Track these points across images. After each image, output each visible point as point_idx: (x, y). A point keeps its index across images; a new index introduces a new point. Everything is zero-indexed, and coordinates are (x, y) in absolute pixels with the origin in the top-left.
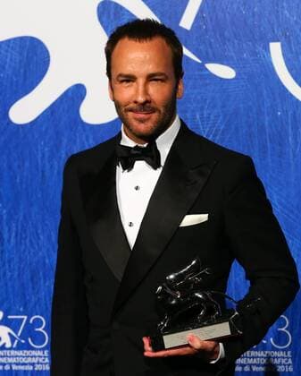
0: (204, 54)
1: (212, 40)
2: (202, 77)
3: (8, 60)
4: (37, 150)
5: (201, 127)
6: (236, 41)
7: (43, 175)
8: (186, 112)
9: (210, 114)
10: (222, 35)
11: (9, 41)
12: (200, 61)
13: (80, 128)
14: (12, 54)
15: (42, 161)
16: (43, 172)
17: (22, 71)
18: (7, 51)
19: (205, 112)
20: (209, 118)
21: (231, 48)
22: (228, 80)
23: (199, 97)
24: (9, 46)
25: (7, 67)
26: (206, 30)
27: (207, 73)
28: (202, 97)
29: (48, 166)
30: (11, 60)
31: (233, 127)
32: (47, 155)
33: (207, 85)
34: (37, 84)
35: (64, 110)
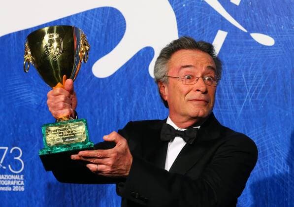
0: (250, 25)
1: (256, 14)
2: (247, 44)
3: (93, 26)
4: (114, 99)
5: (246, 84)
6: (276, 16)
7: (118, 120)
8: (234, 72)
9: (253, 74)
10: (265, 10)
11: (93, 10)
12: (246, 31)
13: (148, 82)
14: (96, 21)
15: (118, 108)
16: (118, 118)
17: (103, 35)
18: (92, 19)
19: (249, 73)
20: (253, 77)
21: (271, 21)
22: (268, 47)
23: (245, 60)
24: (93, 15)
25: (92, 31)
26: (252, 6)
27: (251, 40)
28: (247, 60)
29: (122, 113)
30: (95, 26)
31: (271, 85)
32: (121, 104)
33: (251, 50)
34: (115, 46)
35: (136, 68)
